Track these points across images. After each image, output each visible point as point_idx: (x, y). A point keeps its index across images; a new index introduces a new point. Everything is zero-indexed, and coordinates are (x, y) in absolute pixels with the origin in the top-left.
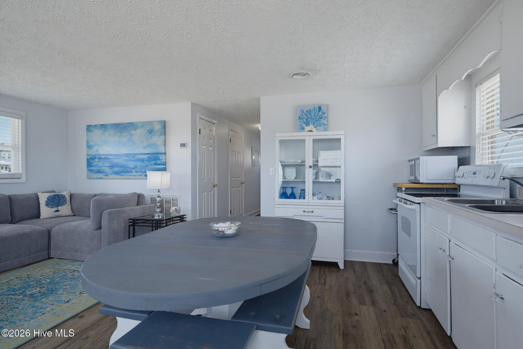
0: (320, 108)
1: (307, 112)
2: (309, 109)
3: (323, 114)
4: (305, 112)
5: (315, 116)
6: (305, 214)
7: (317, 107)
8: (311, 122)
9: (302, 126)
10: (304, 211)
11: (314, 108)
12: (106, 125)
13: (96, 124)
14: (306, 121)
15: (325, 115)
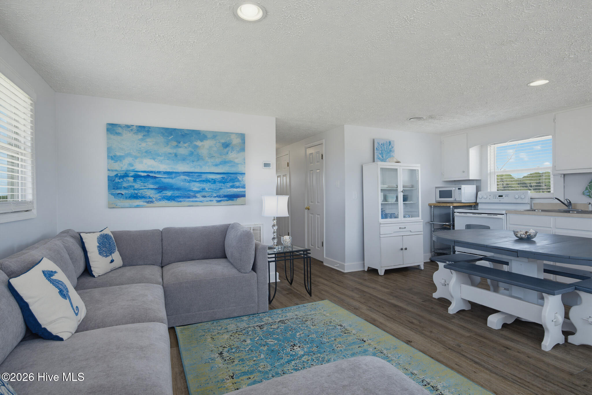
0: (390, 142)
1: (382, 144)
2: (383, 143)
3: (392, 148)
4: (380, 144)
5: (387, 148)
6: (401, 230)
7: (388, 141)
8: (385, 153)
9: (378, 156)
10: (400, 228)
11: (386, 142)
12: (149, 127)
13: (129, 123)
14: (381, 153)
15: (393, 149)
